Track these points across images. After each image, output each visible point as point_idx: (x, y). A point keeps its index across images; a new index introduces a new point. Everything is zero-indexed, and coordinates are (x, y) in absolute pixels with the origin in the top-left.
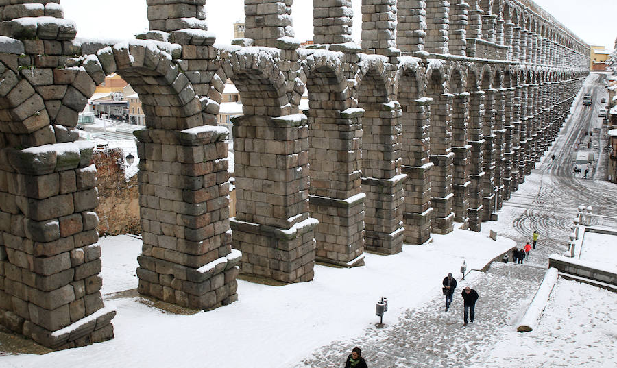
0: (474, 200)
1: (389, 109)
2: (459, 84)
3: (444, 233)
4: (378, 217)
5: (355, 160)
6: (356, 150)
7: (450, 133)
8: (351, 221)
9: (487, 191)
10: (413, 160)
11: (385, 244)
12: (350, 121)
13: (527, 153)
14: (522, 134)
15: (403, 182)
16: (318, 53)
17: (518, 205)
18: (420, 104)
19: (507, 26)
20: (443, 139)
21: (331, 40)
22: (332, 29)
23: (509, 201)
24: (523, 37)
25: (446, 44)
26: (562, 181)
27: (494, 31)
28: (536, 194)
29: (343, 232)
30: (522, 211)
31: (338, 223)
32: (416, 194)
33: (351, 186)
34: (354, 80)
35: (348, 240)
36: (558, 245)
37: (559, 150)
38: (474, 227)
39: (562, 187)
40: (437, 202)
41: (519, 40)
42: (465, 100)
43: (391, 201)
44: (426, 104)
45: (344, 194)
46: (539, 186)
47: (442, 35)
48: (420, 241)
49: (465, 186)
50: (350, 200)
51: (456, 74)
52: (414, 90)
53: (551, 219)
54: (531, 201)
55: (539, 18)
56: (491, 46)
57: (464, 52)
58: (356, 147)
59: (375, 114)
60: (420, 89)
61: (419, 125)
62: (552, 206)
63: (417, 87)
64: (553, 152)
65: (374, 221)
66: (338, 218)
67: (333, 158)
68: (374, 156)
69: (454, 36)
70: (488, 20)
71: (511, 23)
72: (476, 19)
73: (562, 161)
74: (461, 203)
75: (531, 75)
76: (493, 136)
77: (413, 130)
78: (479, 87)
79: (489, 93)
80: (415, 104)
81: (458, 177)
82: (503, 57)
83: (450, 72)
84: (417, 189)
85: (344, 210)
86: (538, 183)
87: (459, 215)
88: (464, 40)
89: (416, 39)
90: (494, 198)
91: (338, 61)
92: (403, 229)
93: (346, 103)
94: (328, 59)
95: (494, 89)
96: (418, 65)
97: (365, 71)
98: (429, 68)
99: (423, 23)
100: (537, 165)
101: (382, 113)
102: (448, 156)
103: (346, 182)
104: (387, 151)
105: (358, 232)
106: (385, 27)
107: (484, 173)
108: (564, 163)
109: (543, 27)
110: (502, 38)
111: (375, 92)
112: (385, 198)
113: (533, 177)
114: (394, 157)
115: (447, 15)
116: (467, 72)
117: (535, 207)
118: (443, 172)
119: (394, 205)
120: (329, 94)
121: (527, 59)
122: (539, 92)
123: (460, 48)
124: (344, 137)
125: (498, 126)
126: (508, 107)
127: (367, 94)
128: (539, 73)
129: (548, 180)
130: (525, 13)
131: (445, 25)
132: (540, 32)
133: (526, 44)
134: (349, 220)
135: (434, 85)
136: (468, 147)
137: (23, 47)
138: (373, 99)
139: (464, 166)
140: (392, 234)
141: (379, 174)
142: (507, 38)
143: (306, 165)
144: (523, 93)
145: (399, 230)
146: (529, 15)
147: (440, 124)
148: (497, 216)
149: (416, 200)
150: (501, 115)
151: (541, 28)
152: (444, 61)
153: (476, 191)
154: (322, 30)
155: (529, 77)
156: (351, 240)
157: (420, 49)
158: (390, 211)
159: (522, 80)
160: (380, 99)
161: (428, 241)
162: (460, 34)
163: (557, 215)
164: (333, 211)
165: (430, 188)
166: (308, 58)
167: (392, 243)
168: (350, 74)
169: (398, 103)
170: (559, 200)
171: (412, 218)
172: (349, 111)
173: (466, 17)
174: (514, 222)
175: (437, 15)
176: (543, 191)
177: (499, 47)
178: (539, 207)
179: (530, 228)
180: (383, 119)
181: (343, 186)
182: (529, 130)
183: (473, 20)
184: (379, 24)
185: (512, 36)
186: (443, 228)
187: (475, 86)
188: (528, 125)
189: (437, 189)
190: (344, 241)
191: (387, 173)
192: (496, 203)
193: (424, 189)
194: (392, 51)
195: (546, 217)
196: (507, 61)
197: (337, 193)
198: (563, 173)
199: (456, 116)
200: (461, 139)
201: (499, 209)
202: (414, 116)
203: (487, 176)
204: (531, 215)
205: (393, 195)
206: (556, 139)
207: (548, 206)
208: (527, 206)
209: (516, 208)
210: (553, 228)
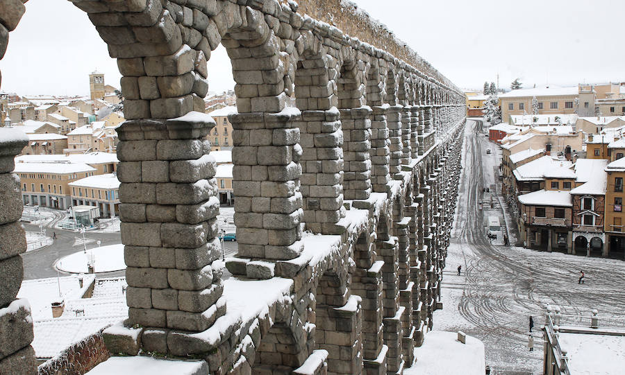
1: (390, 246)
16: (355, 217)
17: (454, 286)
21: (353, 196)
25: (410, 153)
26: (482, 251)
30: (459, 293)
36: (511, 333)
37: (465, 212)
38: (431, 325)
39: (484, 258)
46: (463, 259)
50: (380, 359)
53: (492, 301)
54: (463, 279)
62: (485, 284)
63: (399, 209)
64: (460, 215)
73: (473, 226)
80: (397, 227)
82: (434, 142)
83: (413, 180)
85: (376, 371)
86: (461, 256)
88: (417, 141)
90: (438, 286)
92: (403, 362)
93: (371, 260)
94: (363, 225)
96: (400, 188)
98: (405, 186)
99: (401, 143)
100: (452, 232)
101: (383, 250)
102: (418, 267)
103: (375, 341)
106: (382, 162)
108: (475, 228)
113: (452, 248)
116: (420, 172)
117: (470, 287)
118: (416, 284)
119: (398, 342)
124: (371, 297)
129: (469, 250)
137: (207, 366)
145: (401, 365)
146: (441, 89)
148: (441, 304)
157: (399, 171)
161: (414, 361)
168: (371, 228)
170: (489, 275)
172: (375, 268)
174: (459, 308)
176: (469, 265)
178: (474, 286)
179: (476, 315)
181: (372, 346)
194: (388, 186)
195: (485, 299)
196: (435, 145)
198: (479, 241)
204: (471, 298)
205: (398, 333)
207: (482, 283)
208: (463, 286)
209: (453, 290)
210: (498, 312)
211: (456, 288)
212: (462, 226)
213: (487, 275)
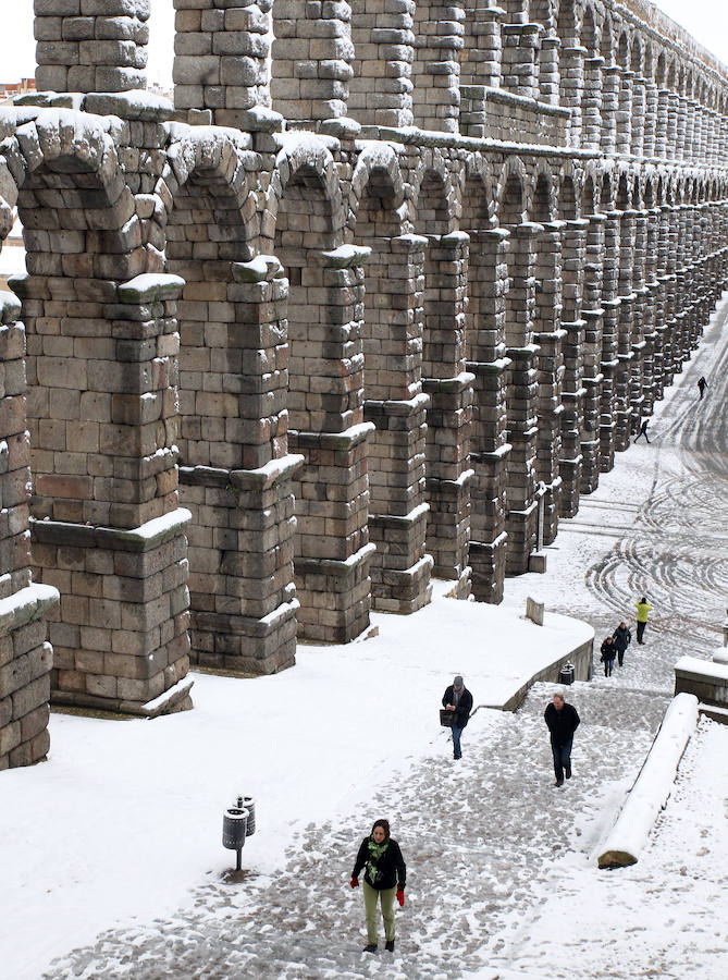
0: (482, 519)
1: (252, 277)
2: (442, 209)
3: (405, 610)
4: (228, 573)
5: (161, 419)
6: (161, 390)
7: (418, 342)
8: (152, 588)
9: (518, 495)
10: (320, 416)
11: (249, 646)
12: (145, 311)
13: (620, 392)
14: (606, 342)
15: (294, 475)
16: (49, 117)
17: (599, 530)
18: (336, 264)
19: (568, 55)
20: (400, 357)
21: (86, 82)
22: (88, 49)
23: (575, 519)
24: (608, 86)
25: (407, 99)
26: (709, 465)
27: (534, 69)
28: (643, 499)
29: (131, 619)
30: (607, 544)
31: (117, 594)
32: (329, 509)
33: (149, 490)
34: (155, 198)
35: (143, 642)
36: (700, 630)
38: (484, 590)
39: (708, 479)
40: (387, 527)
41: (598, 93)
42: (458, 252)
43: (261, 529)
44: (353, 264)
45: (131, 514)
46: (651, 479)
47: (394, 75)
48: (342, 636)
49: (460, 481)
50: (148, 530)
51: (433, 182)
52: (319, 224)
53: (682, 565)
54: (631, 517)
55: (651, 35)
56: (525, 106)
57: (454, 124)
58: (161, 381)
59: (215, 289)
60: (338, 223)
61: (335, 321)
62: (684, 530)
63: (328, 216)
64: (685, 389)
65: (216, 585)
66: (116, 581)
67: (98, 413)
68: (212, 407)
69: (428, 80)
70: (517, 36)
71: (578, 47)
72: (487, 34)
73: (709, 412)
74: (448, 529)
75: (630, 187)
76: (532, 347)
77: (320, 334)
78: (494, 219)
79: (520, 235)
80: (323, 263)
81: (440, 460)
82: (556, 136)
83: (418, 176)
84: (332, 495)
85: (130, 559)
86: (647, 471)
87: (445, 561)
88: (455, 90)
89: (324, 85)
90: (536, 511)
91: (108, 141)
92: (296, 604)
93: (133, 261)
94: (79, 136)
95: (533, 224)
96: (330, 157)
97: (184, 172)
98: (361, 164)
99: (345, 40)
101: (233, 288)
102: (413, 403)
103: (136, 481)
104: (249, 390)
105: (173, 617)
106: (238, 48)
107: (507, 447)
108: (714, 417)
109: (661, 58)
110: (555, 88)
111: (214, 232)
112: (245, 522)
113: (635, 454)
114: (266, 407)
115: (408, 20)
116: (461, 176)
117: (640, 534)
118: (401, 446)
119: (269, 540)
120: (85, 234)
121: (620, 143)
122: (650, 232)
123: (443, 111)
124: (126, 357)
125: (544, 320)
126: (569, 271)
127: (191, 236)
128: (648, 182)
129: (673, 461)
130: (615, 21)
131: (402, 48)
132: (653, 71)
133: (616, 104)
134: (147, 584)
135: (375, 211)
136: (465, 377)
138: (206, 250)
139: (455, 430)
140: (267, 620)
141: (228, 455)
142: (568, 87)
143: (19, 436)
144: (609, 236)
145: (285, 608)
146: (625, 27)
147: (390, 317)
148: (542, 559)
149: (331, 523)
150: (552, 293)
151: (654, 62)
152: (401, 147)
153: (489, 496)
154: (62, 50)
155: (623, 191)
156: (153, 640)
157: (337, 113)
158: (258, 555)
159: (606, 199)
160: (227, 249)
161: (364, 634)
162: (443, 73)
163: (697, 553)
164: (99, 561)
165: (365, 489)
166: (21, 130)
167: (267, 642)
168: (142, 178)
169: (275, 260)
170: (703, 513)
171: (318, 572)
172: (142, 283)
173: (459, 27)
174: (589, 574)
175: (383, 20)
176: (660, 491)
177: (546, 112)
178: (653, 532)
179: (628, 591)
180: (236, 303)
181: (128, 491)
182: (623, 332)
183: (477, 36)
184: (225, 41)
185: (581, 83)
186: (402, 595)
187: (485, 216)
188: (623, 319)
189: (386, 494)
190: (134, 645)
191: (249, 452)
192: (541, 525)
193: (352, 493)
194: (260, 117)
195: (668, 559)
196: (567, 150)
197: (110, 511)
198: (709, 443)
199: (433, 295)
200: (448, 356)
201: (549, 539)
202: (322, 295)
203: (518, 455)
204: (632, 556)
205: (267, 513)
206: (694, 354)
207: (674, 529)
208: (622, 532)
209: (592, 537)
210: (688, 587)
211: (603, 534)
212: (680, 411)
213: (698, 514)
